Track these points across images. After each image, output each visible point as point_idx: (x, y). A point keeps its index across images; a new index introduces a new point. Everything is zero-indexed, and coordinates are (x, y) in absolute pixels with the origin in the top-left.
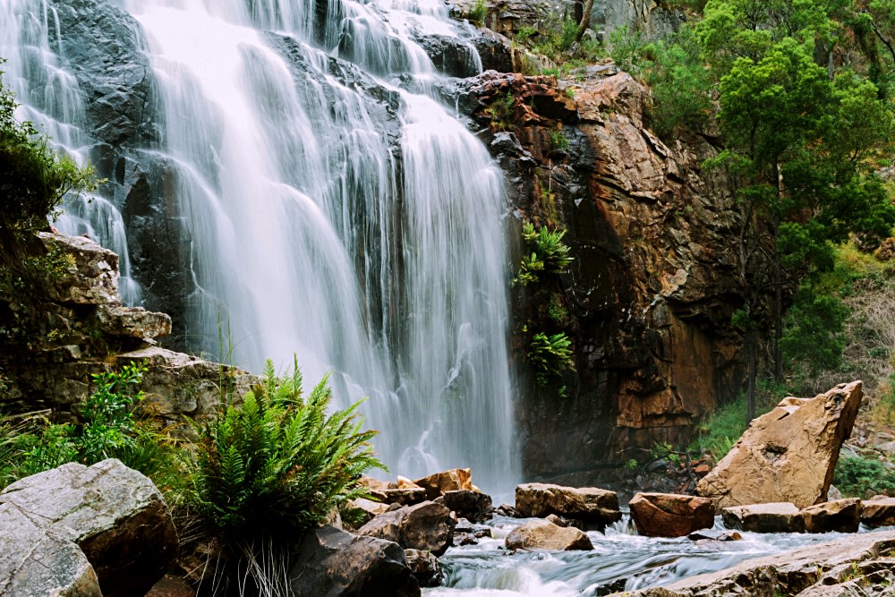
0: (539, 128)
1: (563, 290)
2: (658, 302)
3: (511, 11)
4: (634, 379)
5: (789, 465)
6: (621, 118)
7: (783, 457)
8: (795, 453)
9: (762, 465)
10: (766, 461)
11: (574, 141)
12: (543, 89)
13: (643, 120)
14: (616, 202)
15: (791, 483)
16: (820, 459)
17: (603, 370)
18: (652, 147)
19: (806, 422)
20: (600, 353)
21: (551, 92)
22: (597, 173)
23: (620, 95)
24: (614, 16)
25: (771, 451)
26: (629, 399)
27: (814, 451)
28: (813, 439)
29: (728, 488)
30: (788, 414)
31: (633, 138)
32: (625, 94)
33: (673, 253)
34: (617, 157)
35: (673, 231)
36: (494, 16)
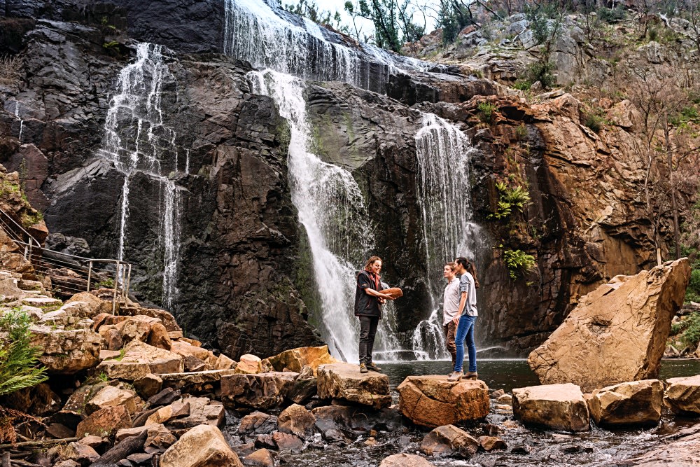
0: (507, 126)
1: (527, 221)
2: (594, 226)
3: (499, 67)
4: (580, 274)
5: (612, 338)
6: (565, 119)
7: (607, 330)
8: (618, 327)
9: (587, 337)
10: (591, 334)
11: (533, 133)
12: (509, 103)
13: (580, 120)
14: (563, 168)
15: (613, 355)
16: (643, 331)
17: (557, 269)
18: (587, 135)
19: (630, 296)
20: (555, 258)
21: (515, 104)
22: (548, 151)
23: (563, 105)
24: (563, 66)
25: (597, 324)
26: (578, 286)
27: (636, 324)
28: (634, 312)
29: (556, 360)
30: (613, 290)
31: (573, 130)
32: (567, 105)
33: (603, 197)
34: (562, 141)
35: (602, 183)
36: (489, 71)
